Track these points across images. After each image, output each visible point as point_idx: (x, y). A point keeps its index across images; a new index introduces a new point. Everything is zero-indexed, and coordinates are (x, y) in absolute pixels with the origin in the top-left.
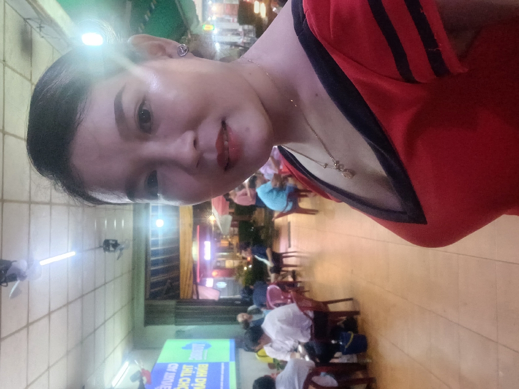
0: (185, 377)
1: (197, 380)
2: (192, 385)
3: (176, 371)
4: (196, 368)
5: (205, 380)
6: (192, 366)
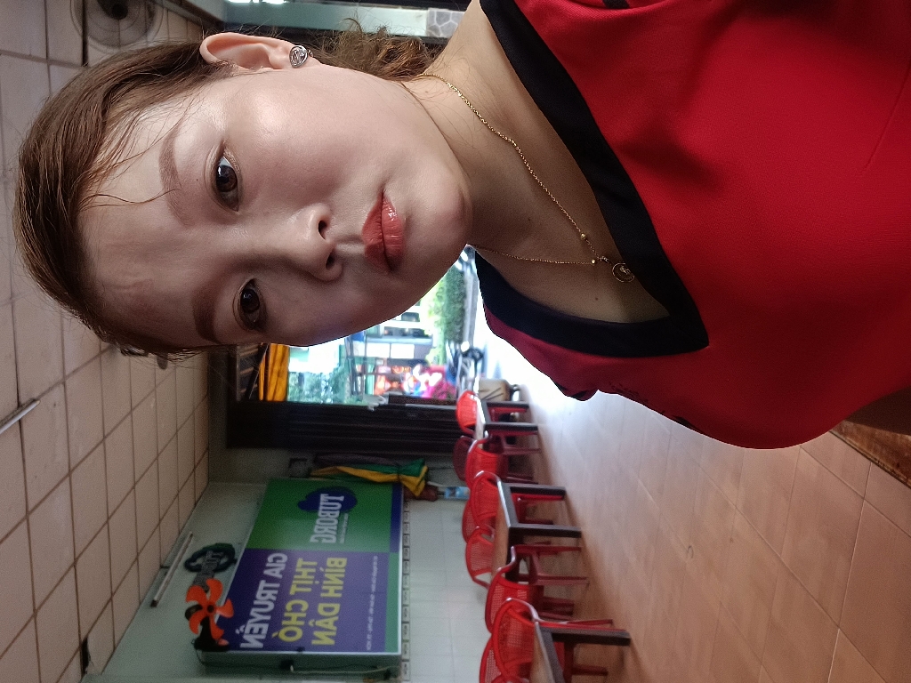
0: (298, 595)
1: (321, 608)
2: (311, 623)
3: (280, 576)
4: (322, 569)
5: (337, 607)
6: (315, 563)
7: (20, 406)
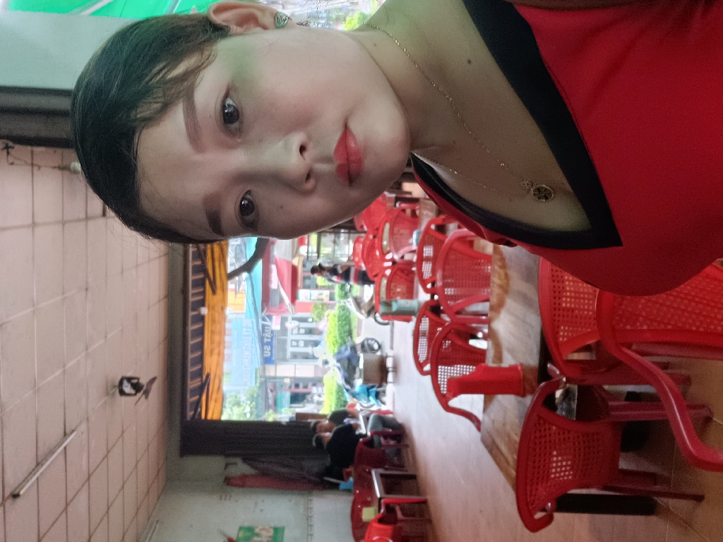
7: (65, 435)
